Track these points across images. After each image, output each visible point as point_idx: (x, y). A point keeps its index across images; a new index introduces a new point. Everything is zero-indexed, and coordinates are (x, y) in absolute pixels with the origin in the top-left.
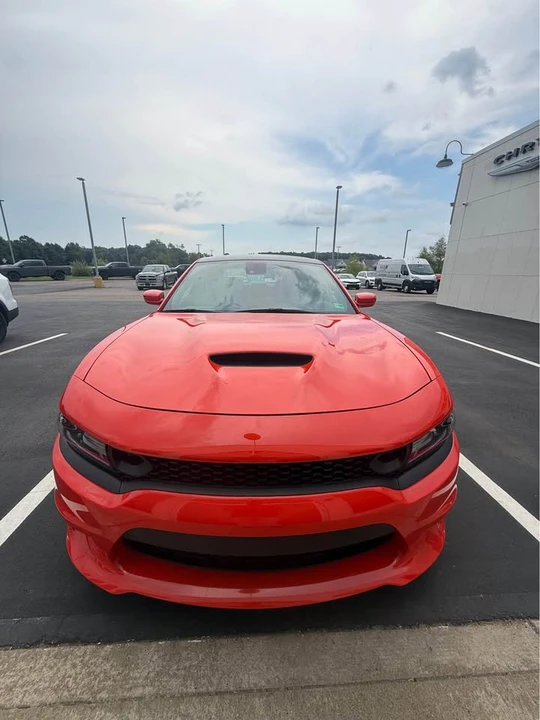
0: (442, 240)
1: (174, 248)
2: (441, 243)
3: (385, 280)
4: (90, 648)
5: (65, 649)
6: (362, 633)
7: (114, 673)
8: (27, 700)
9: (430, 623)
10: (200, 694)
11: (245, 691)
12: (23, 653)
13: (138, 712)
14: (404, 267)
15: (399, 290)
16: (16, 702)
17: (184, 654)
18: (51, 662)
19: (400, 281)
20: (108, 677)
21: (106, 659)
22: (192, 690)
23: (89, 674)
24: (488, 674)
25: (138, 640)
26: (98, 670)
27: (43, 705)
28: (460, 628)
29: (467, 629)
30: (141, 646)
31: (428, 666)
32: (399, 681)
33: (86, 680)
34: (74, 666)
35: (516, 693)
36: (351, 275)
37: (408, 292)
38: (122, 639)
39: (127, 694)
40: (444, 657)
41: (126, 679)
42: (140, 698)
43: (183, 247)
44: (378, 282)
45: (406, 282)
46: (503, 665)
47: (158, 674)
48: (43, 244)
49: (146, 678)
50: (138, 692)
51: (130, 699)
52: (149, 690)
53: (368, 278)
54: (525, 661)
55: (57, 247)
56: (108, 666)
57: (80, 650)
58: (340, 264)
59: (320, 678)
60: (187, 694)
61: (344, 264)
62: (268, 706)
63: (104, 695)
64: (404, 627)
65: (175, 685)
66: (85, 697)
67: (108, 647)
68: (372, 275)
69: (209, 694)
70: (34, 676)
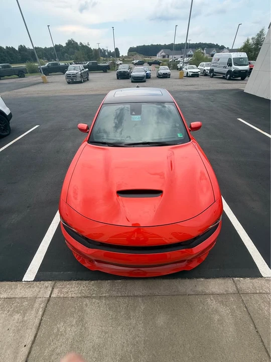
0: (262, 32)
1: (83, 46)
2: (260, 35)
3: (216, 70)
4: (87, 282)
5: (79, 282)
6: (174, 280)
7: (96, 289)
8: (73, 296)
9: (197, 277)
10: (122, 296)
11: (136, 296)
12: (68, 282)
13: (105, 300)
14: (230, 59)
15: (224, 78)
16: (70, 296)
17: (116, 285)
18: (77, 285)
19: (225, 70)
20: (94, 291)
21: (93, 285)
22: (120, 295)
23: (89, 289)
24: (213, 294)
25: (102, 280)
26: (91, 288)
27: (77, 297)
28: (207, 280)
29: (209, 280)
30: (103, 282)
31: (194, 291)
32: (184, 295)
33: (88, 291)
34: (84, 287)
35: (220, 300)
36: (194, 66)
37: (229, 79)
38: (97, 280)
39: (101, 295)
40: (200, 289)
41: (100, 291)
42: (105, 297)
43: (88, 44)
44: (211, 71)
45: (229, 72)
46: (218, 292)
47: (109, 290)
48: (5, 48)
49: (106, 291)
50: (104, 295)
51: (102, 297)
52: (107, 294)
53: (206, 68)
54: (226, 291)
55: (13, 49)
56: (94, 287)
57: (85, 282)
58: (189, 53)
59: (159, 293)
60: (118, 296)
61: (192, 53)
62: (143, 300)
63: (94, 295)
64: (188, 278)
65: (114, 293)
66: (89, 295)
67: (93, 282)
68: (208, 65)
69: (125, 296)
70: (73, 289)
